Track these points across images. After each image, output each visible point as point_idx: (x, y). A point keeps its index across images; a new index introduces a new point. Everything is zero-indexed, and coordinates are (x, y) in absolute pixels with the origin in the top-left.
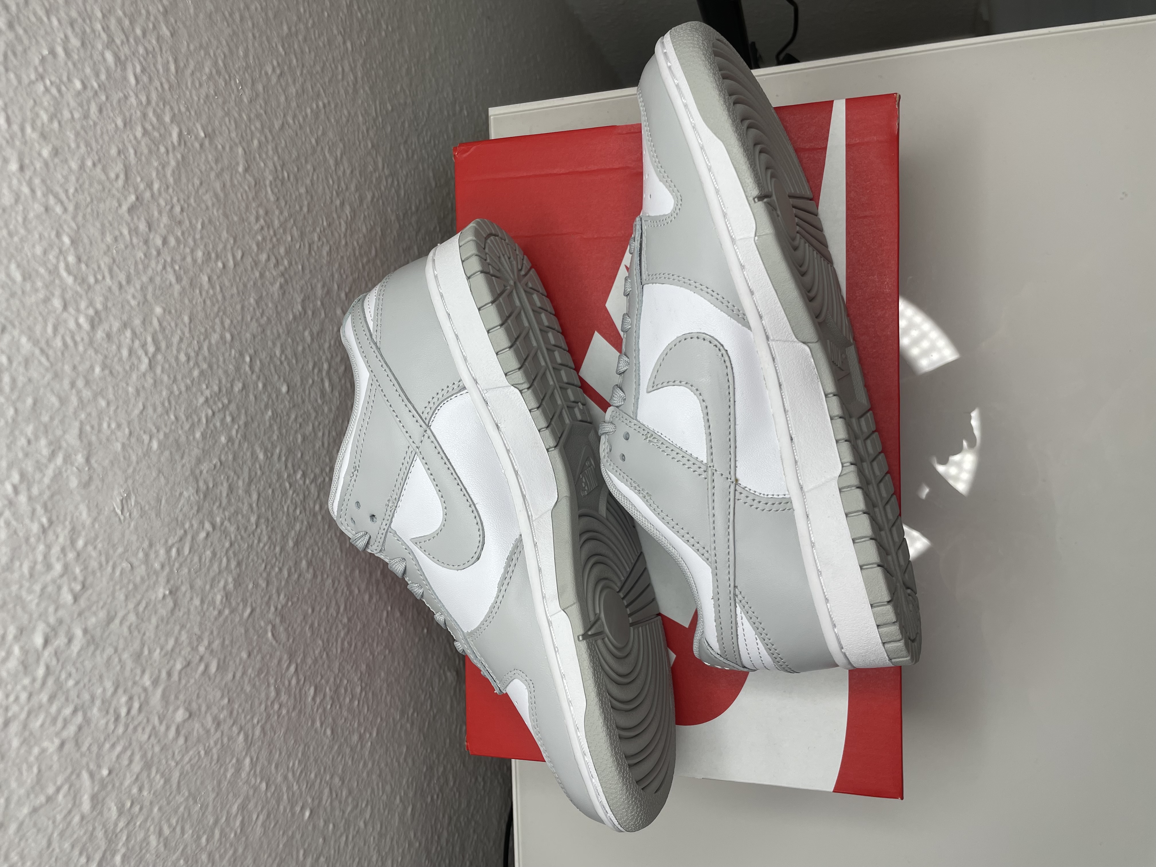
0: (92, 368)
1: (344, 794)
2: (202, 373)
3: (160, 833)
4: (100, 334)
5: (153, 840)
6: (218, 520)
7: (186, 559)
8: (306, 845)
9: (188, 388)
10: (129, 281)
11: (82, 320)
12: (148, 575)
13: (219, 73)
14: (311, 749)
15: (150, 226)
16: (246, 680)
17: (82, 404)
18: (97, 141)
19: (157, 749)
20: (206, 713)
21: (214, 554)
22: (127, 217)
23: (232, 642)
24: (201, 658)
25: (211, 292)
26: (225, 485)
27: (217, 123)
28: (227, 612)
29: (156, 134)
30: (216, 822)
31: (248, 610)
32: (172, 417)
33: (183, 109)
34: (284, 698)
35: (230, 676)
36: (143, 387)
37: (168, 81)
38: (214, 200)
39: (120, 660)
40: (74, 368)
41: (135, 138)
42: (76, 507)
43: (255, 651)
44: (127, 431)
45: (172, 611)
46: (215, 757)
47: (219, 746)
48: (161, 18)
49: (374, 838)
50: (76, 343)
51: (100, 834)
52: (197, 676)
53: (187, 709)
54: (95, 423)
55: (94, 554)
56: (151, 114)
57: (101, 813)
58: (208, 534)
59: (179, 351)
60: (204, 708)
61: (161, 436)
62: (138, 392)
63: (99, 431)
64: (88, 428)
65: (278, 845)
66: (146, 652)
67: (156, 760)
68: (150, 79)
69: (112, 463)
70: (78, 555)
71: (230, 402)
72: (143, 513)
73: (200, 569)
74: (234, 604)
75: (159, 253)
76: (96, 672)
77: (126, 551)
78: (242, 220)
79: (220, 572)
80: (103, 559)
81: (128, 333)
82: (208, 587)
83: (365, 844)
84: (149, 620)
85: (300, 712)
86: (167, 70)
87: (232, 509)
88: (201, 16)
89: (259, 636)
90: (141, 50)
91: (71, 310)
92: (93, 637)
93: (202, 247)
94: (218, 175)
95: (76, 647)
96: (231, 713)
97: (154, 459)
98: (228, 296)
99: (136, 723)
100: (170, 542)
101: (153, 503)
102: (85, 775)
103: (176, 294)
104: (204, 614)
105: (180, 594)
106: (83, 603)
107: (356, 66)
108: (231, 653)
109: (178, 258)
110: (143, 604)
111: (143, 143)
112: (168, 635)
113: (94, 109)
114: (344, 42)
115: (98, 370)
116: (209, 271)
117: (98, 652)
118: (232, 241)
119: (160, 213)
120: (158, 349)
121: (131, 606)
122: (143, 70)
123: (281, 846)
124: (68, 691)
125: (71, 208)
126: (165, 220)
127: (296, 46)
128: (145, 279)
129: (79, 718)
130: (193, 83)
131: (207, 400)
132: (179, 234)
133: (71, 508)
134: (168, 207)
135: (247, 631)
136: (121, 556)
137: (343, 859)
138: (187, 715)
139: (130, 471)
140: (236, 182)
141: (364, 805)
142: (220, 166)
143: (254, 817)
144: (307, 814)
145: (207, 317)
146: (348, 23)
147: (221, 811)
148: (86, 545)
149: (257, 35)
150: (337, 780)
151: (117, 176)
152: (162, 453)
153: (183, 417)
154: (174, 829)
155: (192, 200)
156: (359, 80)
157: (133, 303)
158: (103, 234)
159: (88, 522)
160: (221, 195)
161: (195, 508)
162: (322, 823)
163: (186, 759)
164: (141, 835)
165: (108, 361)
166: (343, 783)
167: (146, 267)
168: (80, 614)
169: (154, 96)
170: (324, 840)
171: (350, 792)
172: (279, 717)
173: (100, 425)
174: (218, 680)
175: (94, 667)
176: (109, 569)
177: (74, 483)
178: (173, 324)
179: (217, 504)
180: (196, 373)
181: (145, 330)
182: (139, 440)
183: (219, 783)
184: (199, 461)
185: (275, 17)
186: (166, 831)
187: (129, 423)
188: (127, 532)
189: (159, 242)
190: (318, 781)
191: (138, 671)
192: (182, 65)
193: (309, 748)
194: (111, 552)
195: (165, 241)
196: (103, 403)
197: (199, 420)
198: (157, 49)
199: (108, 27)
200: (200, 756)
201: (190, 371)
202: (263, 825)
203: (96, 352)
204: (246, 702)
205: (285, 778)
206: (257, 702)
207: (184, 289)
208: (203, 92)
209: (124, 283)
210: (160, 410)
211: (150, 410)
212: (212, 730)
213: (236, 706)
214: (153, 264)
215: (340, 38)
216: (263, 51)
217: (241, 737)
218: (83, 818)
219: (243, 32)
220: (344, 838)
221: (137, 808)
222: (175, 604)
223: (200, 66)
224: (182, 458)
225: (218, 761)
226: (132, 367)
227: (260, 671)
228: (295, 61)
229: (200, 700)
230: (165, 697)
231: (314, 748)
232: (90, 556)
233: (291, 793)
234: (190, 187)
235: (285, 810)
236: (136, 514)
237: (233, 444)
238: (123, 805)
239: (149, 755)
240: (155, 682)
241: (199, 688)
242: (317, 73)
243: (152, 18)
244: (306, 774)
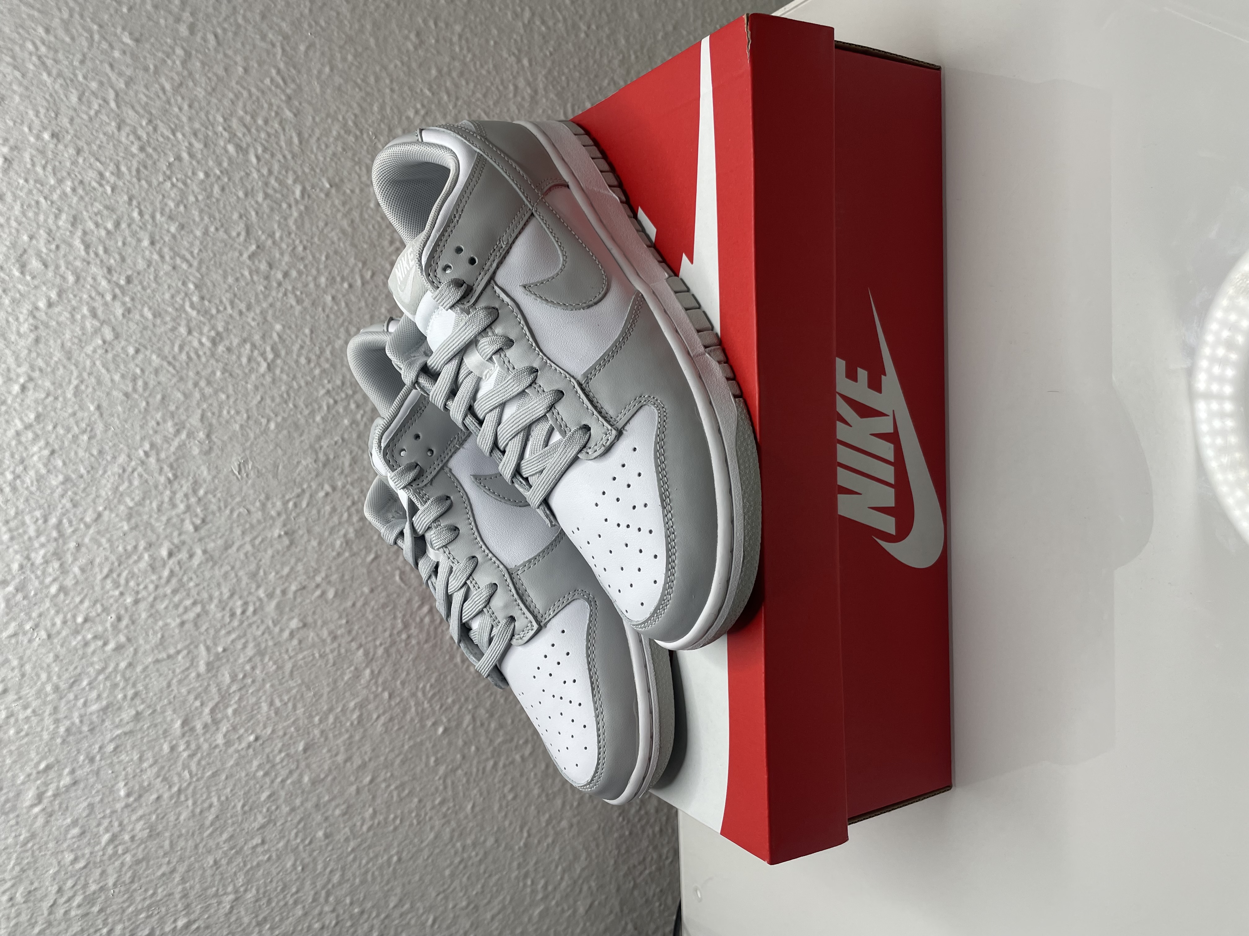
0: (213, 373)
1: (493, 725)
2: (324, 371)
3: (272, 704)
4: (221, 348)
5: (265, 707)
6: (339, 484)
7: (303, 511)
8: (439, 755)
9: (307, 383)
10: (249, 308)
11: (204, 340)
12: (265, 519)
13: (348, 132)
14: (449, 678)
15: (270, 266)
16: (368, 610)
17: (204, 397)
18: (220, 212)
19: (270, 643)
20: (322, 626)
21: (334, 509)
22: (248, 262)
23: (352, 578)
24: (318, 586)
25: (336, 308)
26: (348, 457)
27: (345, 173)
28: (347, 554)
29: (278, 196)
30: (331, 710)
31: (372, 556)
32: (291, 405)
33: (307, 170)
34: (413, 631)
35: (349, 603)
36: (262, 384)
37: (291, 152)
38: (341, 235)
39: (236, 576)
40: (198, 373)
41: (257, 202)
42: (198, 468)
43: (380, 589)
44: (245, 416)
45: (289, 548)
46: (331, 662)
47: (336, 653)
48: (283, 105)
49: (535, 775)
50: (199, 356)
51: (214, 689)
52: (313, 598)
53: (301, 620)
54: (216, 410)
55: (213, 500)
56: (273, 181)
57: (215, 676)
58: (327, 494)
59: (299, 355)
60: (319, 623)
61: (279, 419)
62: (256, 388)
63: (220, 416)
64: (209, 414)
65: (403, 746)
66: (261, 573)
67: (269, 651)
68: (273, 155)
69: (231, 439)
70: (200, 500)
71: (355, 392)
72: (259, 474)
73: (319, 519)
74: (355, 549)
75: (280, 284)
76: (215, 581)
77: (243, 500)
78: (373, 245)
79: (340, 523)
80: (222, 504)
81: (248, 346)
82: (326, 534)
83: (522, 775)
84: (265, 551)
85: (435, 646)
86: (290, 142)
87: (356, 477)
88: (329, 91)
89: (384, 578)
90: (263, 135)
91: (195, 334)
92: (212, 558)
93: (326, 274)
94: (345, 215)
95: (196, 561)
96: (350, 632)
97: (272, 436)
98: (354, 309)
99: (251, 621)
100: (287, 497)
101: (269, 467)
102: (202, 648)
103: (297, 313)
104: (322, 553)
105: (297, 536)
106: (203, 532)
107: (535, 79)
108: (351, 586)
109: (299, 285)
110: (260, 539)
111: (265, 206)
112: (283, 564)
113: (216, 189)
114: (519, 61)
115: (218, 374)
116: (333, 292)
117: (216, 568)
118: (360, 265)
119: (282, 254)
120: (277, 355)
121: (248, 539)
122: (265, 150)
123: (406, 747)
124: (189, 589)
125: (195, 263)
126: (287, 258)
127: (448, 84)
128: (265, 305)
129: (198, 609)
130: (319, 147)
131: (328, 392)
132: (302, 267)
133: (194, 468)
134: (290, 248)
135: (369, 572)
136: (239, 504)
137: (490, 780)
138: (301, 625)
139: (248, 444)
140: (366, 216)
141: (521, 742)
142: (347, 207)
143: (375, 716)
144: (441, 730)
145: (330, 328)
146: (525, 41)
147: (337, 702)
148: (206, 493)
149: (397, 88)
150: (482, 712)
151: (239, 234)
152: (280, 432)
153: (301, 404)
154: (286, 704)
155: (316, 240)
156: (541, 91)
157: (253, 324)
158: (225, 277)
159: (209, 478)
160: (349, 230)
161: (314, 474)
162: (460, 743)
163: (300, 656)
164: (253, 700)
165: (229, 367)
166: (492, 715)
167: (266, 297)
168: (200, 540)
169: (276, 167)
170: (464, 757)
171: (501, 726)
172: (406, 645)
173: (220, 412)
174: (335, 605)
175: (212, 577)
176: (228, 512)
177: (196, 451)
178: (293, 336)
179: (339, 471)
180: (317, 372)
181: (265, 342)
182: (257, 422)
183: (335, 682)
184: (319, 438)
185: (420, 65)
186: (278, 703)
187: (247, 411)
188: (245, 488)
189: (280, 276)
190: (457, 707)
191: (254, 586)
192: (306, 136)
193: (445, 677)
194: (230, 500)
195: (286, 275)
196: (223, 397)
197: (320, 407)
198: (280, 131)
199: (230, 127)
200: (314, 658)
201: (311, 370)
202: (384, 724)
203: (217, 361)
204: (368, 626)
205: (414, 695)
206: (380, 628)
207: (305, 309)
208: (330, 151)
209: (244, 310)
210: (278, 400)
211: (268, 401)
212: (329, 641)
213: (356, 627)
214: (274, 293)
215: (513, 59)
216: (404, 99)
217: (361, 652)
218: (198, 675)
219: (379, 90)
220: (491, 763)
221: (249, 681)
222: (292, 543)
223: (327, 132)
224: (301, 435)
225: (334, 665)
226: (251, 370)
227: (384, 606)
228: (445, 98)
229: (316, 617)
230: (278, 606)
231: (452, 680)
232: (210, 502)
233: (420, 709)
234: (314, 229)
235: (412, 720)
236: (252, 474)
237: (358, 425)
238: (236, 676)
239: (263, 646)
240: (270, 596)
241: (316, 607)
242: (478, 99)
243: (275, 108)
244: (441, 698)
